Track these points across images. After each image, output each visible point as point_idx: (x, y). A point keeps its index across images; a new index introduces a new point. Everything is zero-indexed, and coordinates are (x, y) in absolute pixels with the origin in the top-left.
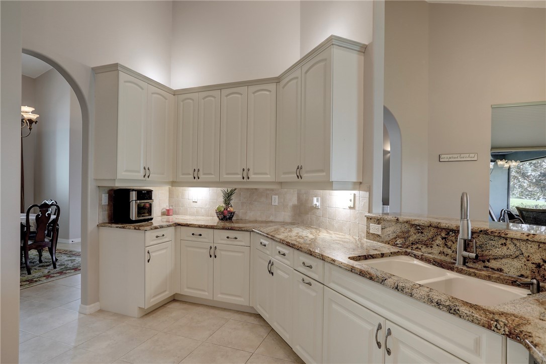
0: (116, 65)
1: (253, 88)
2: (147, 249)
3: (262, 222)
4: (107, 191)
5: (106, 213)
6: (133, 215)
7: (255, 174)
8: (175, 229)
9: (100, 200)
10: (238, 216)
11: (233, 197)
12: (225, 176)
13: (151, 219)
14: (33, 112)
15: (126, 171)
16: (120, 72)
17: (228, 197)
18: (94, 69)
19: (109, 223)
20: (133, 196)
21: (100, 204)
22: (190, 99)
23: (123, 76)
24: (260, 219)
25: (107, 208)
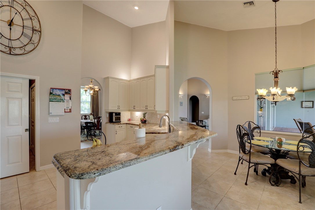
0: (108, 77)
1: (148, 79)
2: (116, 130)
3: (155, 124)
4: (108, 113)
5: (108, 119)
6: (114, 120)
7: (149, 107)
8: (126, 125)
9: (106, 116)
10: (148, 121)
11: (146, 115)
12: (142, 108)
13: (121, 122)
14: (98, 88)
15: (112, 107)
16: (110, 79)
17: (144, 115)
18: (104, 78)
19: (109, 122)
20: (114, 114)
21: (106, 117)
22: (133, 83)
23: (110, 80)
24: (154, 123)
25: (108, 118)
